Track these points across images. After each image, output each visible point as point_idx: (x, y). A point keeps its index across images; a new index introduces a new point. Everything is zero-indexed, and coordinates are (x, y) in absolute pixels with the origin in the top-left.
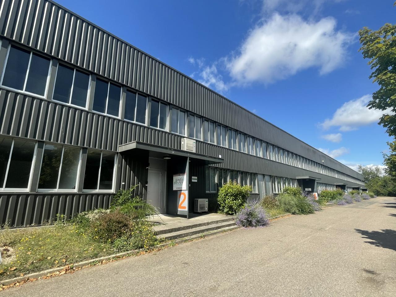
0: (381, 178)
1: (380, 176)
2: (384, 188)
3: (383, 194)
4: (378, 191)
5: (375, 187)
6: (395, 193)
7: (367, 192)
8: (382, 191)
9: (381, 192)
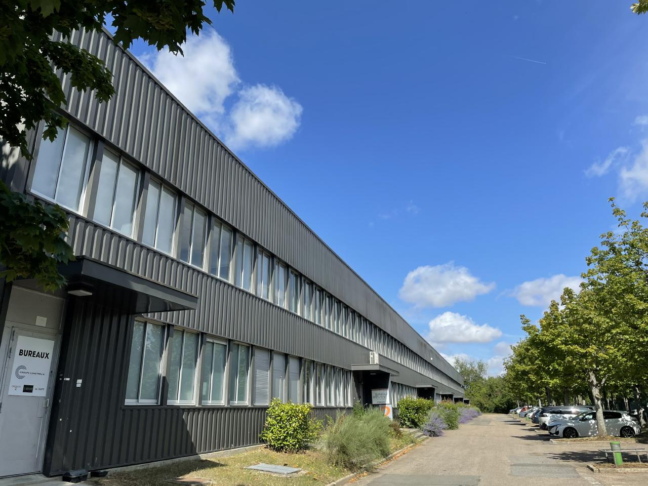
0: (486, 381)
1: (483, 377)
2: (489, 399)
3: (488, 409)
4: (481, 404)
5: (478, 398)
6: (503, 407)
7: (469, 405)
8: (488, 404)
9: (485, 406)
